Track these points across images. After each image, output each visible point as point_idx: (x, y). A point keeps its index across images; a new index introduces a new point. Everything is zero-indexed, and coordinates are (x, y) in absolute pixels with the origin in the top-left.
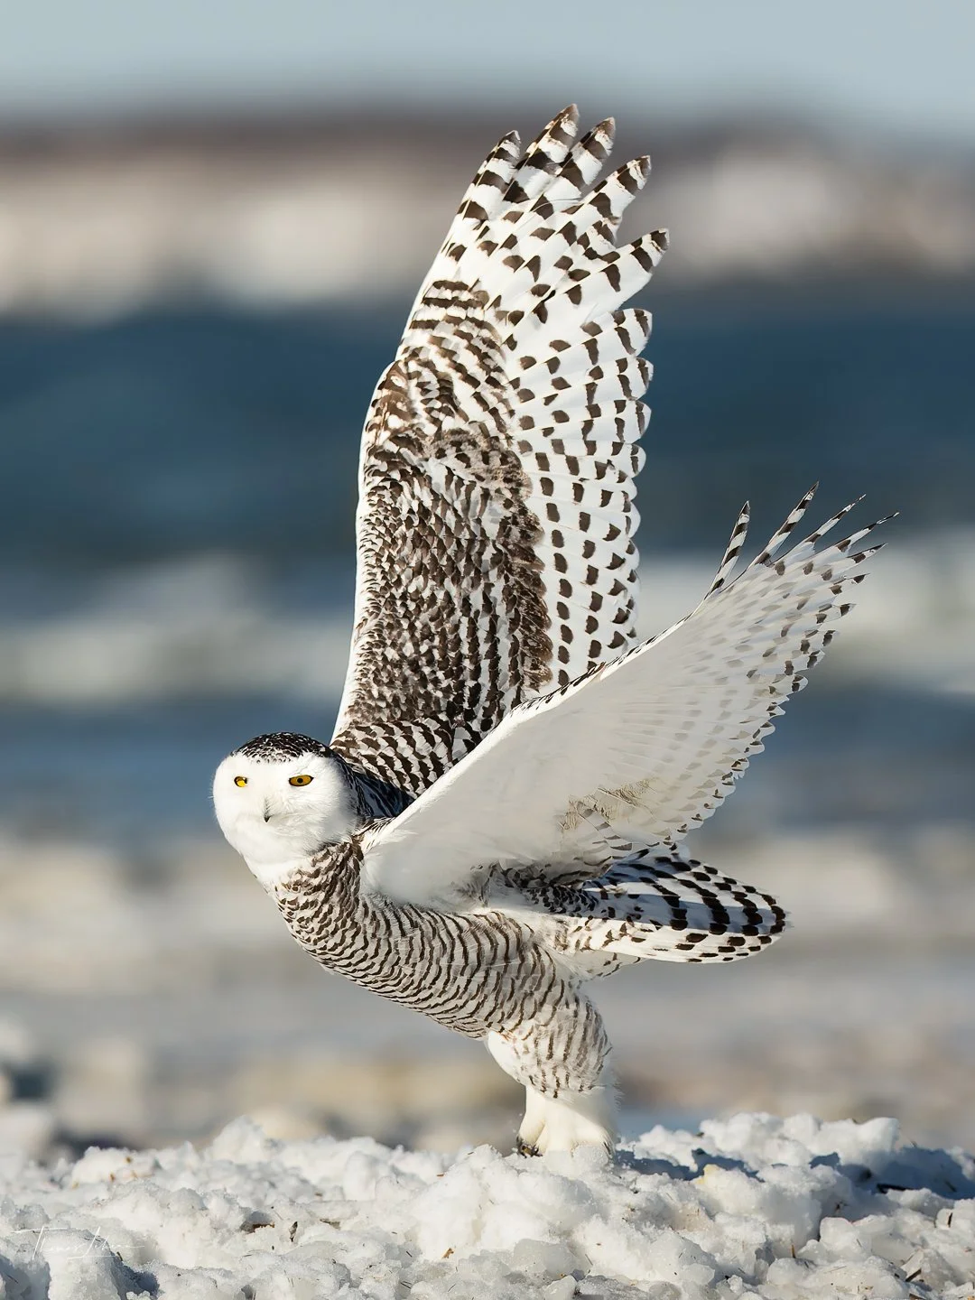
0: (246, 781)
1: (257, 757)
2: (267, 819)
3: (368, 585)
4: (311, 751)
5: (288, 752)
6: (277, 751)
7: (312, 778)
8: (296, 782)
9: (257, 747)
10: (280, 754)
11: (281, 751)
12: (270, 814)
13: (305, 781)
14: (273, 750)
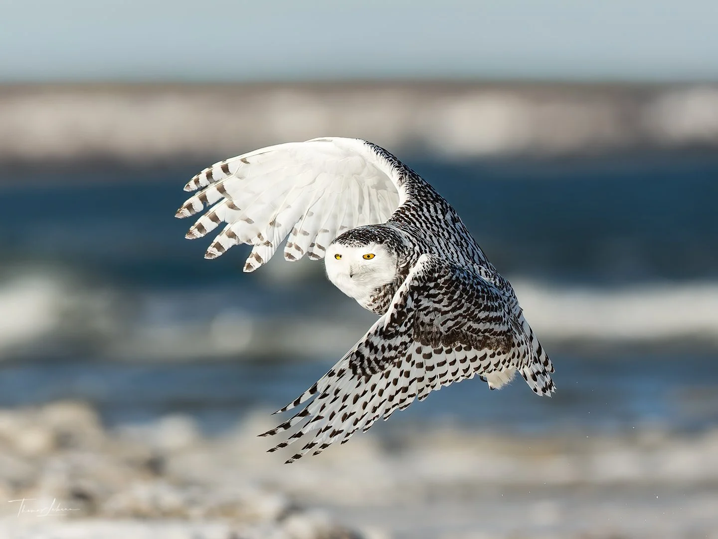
0: (341, 256)
1: (346, 245)
2: (351, 276)
3: (393, 165)
4: (373, 241)
5: (362, 242)
6: (356, 242)
7: (375, 255)
8: (366, 257)
9: (346, 239)
10: (358, 243)
11: (358, 242)
12: (353, 273)
13: (371, 257)
14: (354, 241)
